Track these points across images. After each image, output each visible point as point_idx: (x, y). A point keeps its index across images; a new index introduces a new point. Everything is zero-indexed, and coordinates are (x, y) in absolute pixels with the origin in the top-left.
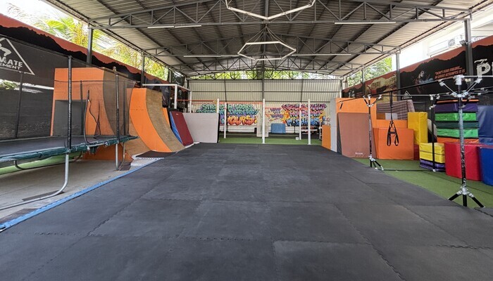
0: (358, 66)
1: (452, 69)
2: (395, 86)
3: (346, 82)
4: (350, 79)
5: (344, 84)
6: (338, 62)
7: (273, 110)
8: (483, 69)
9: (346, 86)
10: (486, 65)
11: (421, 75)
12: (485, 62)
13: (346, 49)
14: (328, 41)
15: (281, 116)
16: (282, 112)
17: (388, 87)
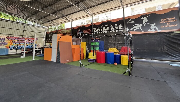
0: (55, 23)
1: (88, 30)
2: (70, 33)
3: (48, 29)
4: (50, 28)
5: (47, 30)
6: (47, 19)
9: (48, 31)
10: (96, 30)
11: (79, 30)
13: (56, 13)
14: (48, 7)
15: (6, 44)
16: (6, 40)
17: (68, 33)
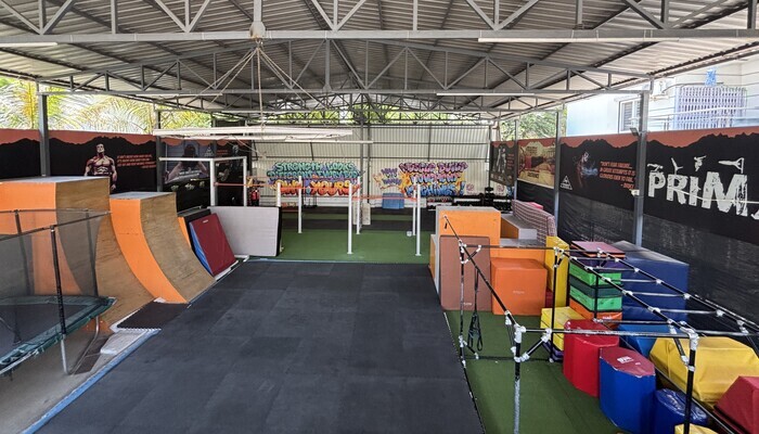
1: (621, 165)
3: (498, 128)
7: (386, 171)
8: (657, 180)
9: (497, 136)
10: (661, 176)
11: (585, 158)
12: (660, 170)
14: (480, 59)
15: (398, 182)
16: (400, 175)
